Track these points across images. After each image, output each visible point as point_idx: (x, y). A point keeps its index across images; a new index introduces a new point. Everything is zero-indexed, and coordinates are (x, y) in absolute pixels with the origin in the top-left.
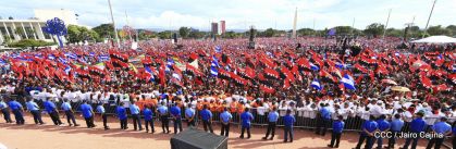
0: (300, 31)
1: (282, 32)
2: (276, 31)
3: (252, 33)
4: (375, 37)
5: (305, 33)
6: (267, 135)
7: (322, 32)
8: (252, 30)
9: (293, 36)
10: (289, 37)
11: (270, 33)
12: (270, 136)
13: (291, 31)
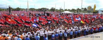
0: (30, 9)
1: (24, 9)
2: (21, 9)
3: (10, 9)
4: (53, 11)
5: (32, 10)
7: (38, 10)
8: (10, 8)
9: (28, 11)
11: (18, 9)
13: (27, 9)
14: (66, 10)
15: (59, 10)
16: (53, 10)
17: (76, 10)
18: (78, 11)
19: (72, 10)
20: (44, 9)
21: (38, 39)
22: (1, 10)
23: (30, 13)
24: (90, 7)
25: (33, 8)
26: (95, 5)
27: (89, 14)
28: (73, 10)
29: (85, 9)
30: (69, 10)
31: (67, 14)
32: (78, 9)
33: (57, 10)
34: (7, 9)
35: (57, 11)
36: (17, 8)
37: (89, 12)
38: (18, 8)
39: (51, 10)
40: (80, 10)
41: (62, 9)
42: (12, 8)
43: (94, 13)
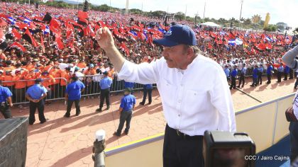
0: (132, 10)
1: (117, 9)
2: (112, 8)
3: (86, 6)
4: (181, 20)
5: (135, 12)
6: (101, 106)
7: (148, 13)
8: (86, 3)
9: (127, 11)
10: (123, 14)
11: (104, 9)
12: (105, 107)
13: (124, 9)
14: (207, 20)
16: (180, 16)
17: (227, 22)
18: (232, 23)
19: (219, 21)
22: (65, 5)
23: (132, 20)
24: (257, 18)
25: (138, 10)
26: (268, 14)
27: (255, 31)
28: (222, 21)
29: (248, 20)
30: (213, 20)
31: (211, 29)
32: (233, 19)
33: (188, 17)
34: (80, 5)
35: (189, 21)
37: (254, 26)
38: (105, 5)
39: (176, 16)
40: (237, 22)
41: (199, 18)
42: (90, 4)
43: (266, 29)
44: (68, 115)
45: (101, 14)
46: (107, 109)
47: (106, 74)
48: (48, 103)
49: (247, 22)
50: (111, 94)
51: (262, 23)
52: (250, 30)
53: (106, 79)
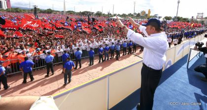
0: (68, 12)
1: (58, 11)
2: (54, 11)
3: (36, 10)
4: (100, 16)
5: (70, 13)
7: (79, 13)
8: (35, 8)
9: (65, 13)
10: (62, 14)
11: (49, 12)
13: (63, 11)
14: (115, 15)
15: (106, 15)
16: (99, 14)
19: (122, 15)
20: (88, 12)
21: (79, 55)
22: (21, 11)
24: (144, 12)
25: (72, 11)
26: (149, 10)
27: (143, 20)
28: (124, 15)
29: (139, 14)
30: (119, 15)
32: (130, 14)
33: (104, 14)
34: (32, 10)
35: (104, 16)
36: (48, 10)
37: (142, 17)
38: (50, 10)
39: (96, 14)
40: (132, 15)
41: (110, 14)
44: (25, 82)
45: (47, 15)
46: (53, 75)
47: (49, 53)
48: (10, 76)
49: (138, 15)
50: (54, 65)
51: (147, 15)
52: (140, 20)
53: (49, 57)
